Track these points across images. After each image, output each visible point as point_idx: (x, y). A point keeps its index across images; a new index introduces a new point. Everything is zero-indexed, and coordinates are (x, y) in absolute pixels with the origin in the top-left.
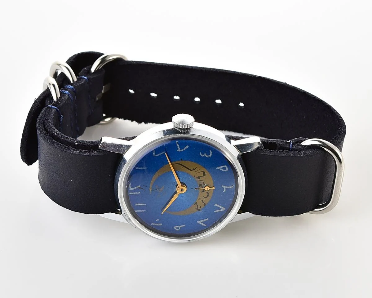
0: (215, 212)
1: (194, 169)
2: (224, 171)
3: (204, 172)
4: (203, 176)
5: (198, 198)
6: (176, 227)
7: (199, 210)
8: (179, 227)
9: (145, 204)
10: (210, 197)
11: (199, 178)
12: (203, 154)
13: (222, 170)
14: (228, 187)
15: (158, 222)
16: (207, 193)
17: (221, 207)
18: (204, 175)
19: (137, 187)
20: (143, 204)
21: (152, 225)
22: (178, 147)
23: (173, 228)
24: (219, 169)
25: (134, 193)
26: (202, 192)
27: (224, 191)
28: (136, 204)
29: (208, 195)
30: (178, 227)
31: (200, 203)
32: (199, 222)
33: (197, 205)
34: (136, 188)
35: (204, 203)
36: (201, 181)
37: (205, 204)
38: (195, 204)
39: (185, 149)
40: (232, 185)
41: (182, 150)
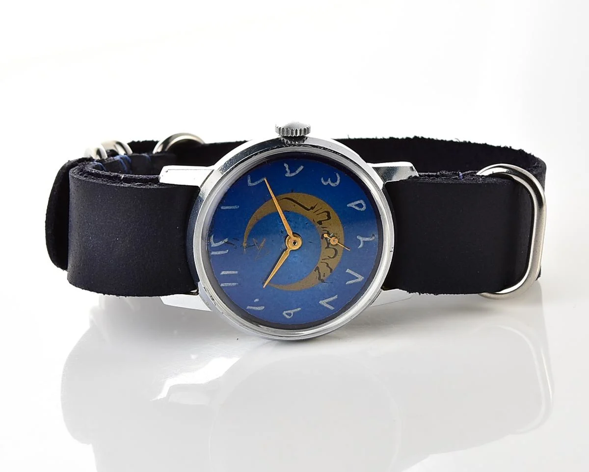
0: (347, 283)
1: (312, 208)
2: (360, 211)
3: (328, 213)
4: (328, 219)
5: (321, 258)
6: (287, 312)
7: (323, 281)
8: (292, 312)
9: (237, 272)
10: (339, 257)
11: (320, 223)
12: (326, 180)
13: (357, 208)
14: (367, 239)
15: (257, 305)
16: (335, 249)
17: (356, 275)
18: (329, 218)
19: (223, 242)
20: (233, 272)
21: (249, 310)
22: (287, 169)
23: (281, 314)
24: (351, 207)
25: (219, 253)
26: (326, 248)
27: (361, 246)
28: (223, 273)
29: (335, 254)
30: (289, 312)
31: (324, 269)
32: (323, 302)
33: (319, 272)
34: (221, 243)
35: (330, 268)
36: (325, 229)
37: (331, 270)
38: (315, 271)
39: (297, 172)
40: (373, 235)
41: (293, 174)
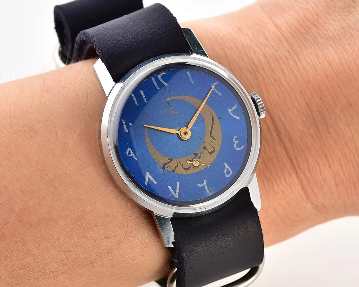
0: (168, 186)
1: (213, 138)
2: (225, 174)
3: (214, 151)
4: (209, 153)
5: (179, 159)
6: (131, 151)
7: (163, 168)
8: (132, 154)
9: (145, 102)
10: (185, 172)
11: (205, 148)
12: (236, 140)
13: (225, 170)
14: (206, 188)
15: (128, 126)
17: (177, 191)
18: (211, 153)
19: (164, 83)
20: (145, 99)
22: (233, 108)
23: (128, 147)
24: (224, 166)
25: (155, 83)
26: (189, 160)
27: (200, 185)
28: (141, 91)
29: (188, 168)
30: (132, 152)
31: (172, 165)
32: (148, 176)
33: (169, 162)
35: (175, 169)
36: (202, 153)
37: (174, 171)
38: (169, 159)
39: (234, 116)
40: (211, 191)
41: (231, 114)
